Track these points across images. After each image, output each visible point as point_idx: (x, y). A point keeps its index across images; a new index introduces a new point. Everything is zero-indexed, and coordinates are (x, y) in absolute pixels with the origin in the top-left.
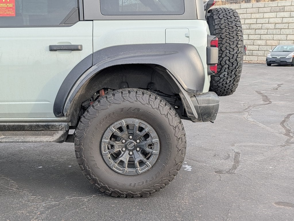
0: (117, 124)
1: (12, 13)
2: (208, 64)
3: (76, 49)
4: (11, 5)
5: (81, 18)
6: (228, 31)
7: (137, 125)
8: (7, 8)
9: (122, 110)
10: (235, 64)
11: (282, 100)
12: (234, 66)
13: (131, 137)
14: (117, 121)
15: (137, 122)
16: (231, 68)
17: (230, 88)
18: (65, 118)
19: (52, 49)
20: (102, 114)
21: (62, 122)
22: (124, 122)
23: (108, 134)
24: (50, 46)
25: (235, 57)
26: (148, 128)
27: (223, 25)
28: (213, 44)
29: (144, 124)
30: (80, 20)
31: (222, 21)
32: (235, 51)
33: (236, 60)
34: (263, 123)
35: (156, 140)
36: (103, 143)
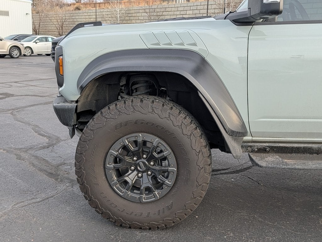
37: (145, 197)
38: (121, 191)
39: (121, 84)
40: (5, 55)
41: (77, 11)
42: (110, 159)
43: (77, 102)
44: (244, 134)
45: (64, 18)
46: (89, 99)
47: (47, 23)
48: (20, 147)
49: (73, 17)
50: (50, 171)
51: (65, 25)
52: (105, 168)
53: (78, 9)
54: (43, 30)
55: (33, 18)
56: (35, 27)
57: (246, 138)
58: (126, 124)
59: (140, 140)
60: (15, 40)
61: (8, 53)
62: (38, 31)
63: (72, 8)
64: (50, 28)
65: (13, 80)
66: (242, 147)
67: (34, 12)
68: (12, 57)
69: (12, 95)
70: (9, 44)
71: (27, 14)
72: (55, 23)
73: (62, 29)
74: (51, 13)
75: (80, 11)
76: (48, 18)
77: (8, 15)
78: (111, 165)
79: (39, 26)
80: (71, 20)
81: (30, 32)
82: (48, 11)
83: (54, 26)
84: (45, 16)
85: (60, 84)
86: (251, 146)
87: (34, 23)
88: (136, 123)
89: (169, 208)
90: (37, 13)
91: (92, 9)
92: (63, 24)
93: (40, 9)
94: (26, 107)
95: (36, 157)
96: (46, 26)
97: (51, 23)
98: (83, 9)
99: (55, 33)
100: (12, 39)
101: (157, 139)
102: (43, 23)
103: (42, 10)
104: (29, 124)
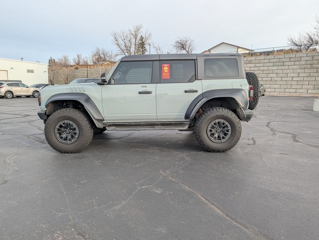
0: (214, 122)
1: (169, 77)
2: (249, 97)
3: (196, 91)
4: (168, 74)
5: (197, 79)
6: (253, 83)
7: (222, 122)
8: (167, 75)
9: (217, 116)
10: (257, 97)
11: (262, 116)
12: (256, 98)
13: (219, 127)
14: (214, 120)
15: (222, 121)
16: (255, 98)
17: (253, 107)
18: (189, 120)
19: (186, 92)
20: (208, 118)
21: (188, 122)
22: (217, 121)
23: (210, 126)
24: (185, 91)
25: (257, 94)
26: (227, 123)
27: (251, 80)
28: (251, 89)
29: (225, 122)
30: (196, 80)
31: (251, 79)
32: (257, 91)
33: (257, 95)
34: (257, 126)
35: (230, 128)
36: (208, 130)
37: (68, 142)
38: (61, 140)
39: (64, 105)
40: (30, 96)
41: (77, 70)
42: (56, 130)
43: (46, 111)
44: (103, 120)
45: (68, 74)
46: (51, 111)
47: (58, 77)
48: (30, 134)
49: (74, 73)
50: (41, 141)
51: (69, 78)
52: (54, 133)
53: (77, 68)
54: (56, 81)
55: (49, 74)
56: (50, 79)
57: (104, 122)
58: (61, 117)
59: (66, 122)
60: (36, 87)
61: (32, 95)
62: (52, 81)
63: (73, 68)
64: (60, 80)
65: (32, 109)
66: (103, 124)
67: (50, 70)
68: (34, 97)
69: (30, 116)
70: (33, 89)
71: (45, 72)
72: (63, 77)
73: (67, 80)
74: (60, 71)
75: (78, 70)
76: (59, 74)
77: (33, 72)
78: (56, 131)
79: (53, 78)
80: (73, 75)
81: (47, 82)
82: (58, 69)
83: (62, 78)
84: (57, 73)
85: (40, 105)
86: (106, 124)
87: (49, 77)
88: (64, 117)
89: (77, 145)
90: (52, 71)
91: (85, 68)
92: (68, 77)
93: (53, 68)
94: (36, 120)
95: (36, 137)
96: (58, 78)
97: (61, 77)
98: (80, 69)
99: (63, 82)
100: (34, 87)
101: (72, 122)
102: (56, 77)
103: (55, 69)
104: (36, 127)
